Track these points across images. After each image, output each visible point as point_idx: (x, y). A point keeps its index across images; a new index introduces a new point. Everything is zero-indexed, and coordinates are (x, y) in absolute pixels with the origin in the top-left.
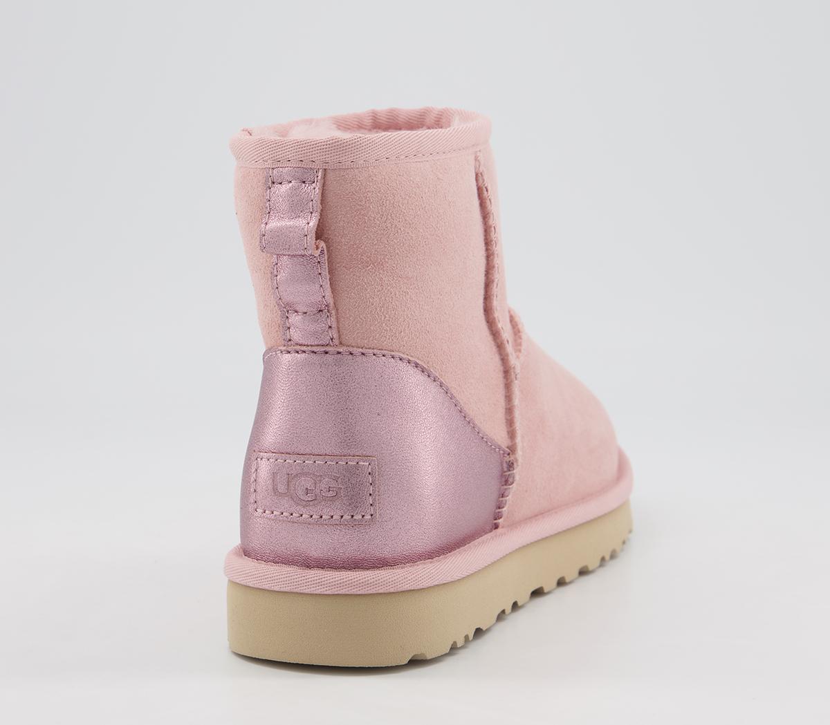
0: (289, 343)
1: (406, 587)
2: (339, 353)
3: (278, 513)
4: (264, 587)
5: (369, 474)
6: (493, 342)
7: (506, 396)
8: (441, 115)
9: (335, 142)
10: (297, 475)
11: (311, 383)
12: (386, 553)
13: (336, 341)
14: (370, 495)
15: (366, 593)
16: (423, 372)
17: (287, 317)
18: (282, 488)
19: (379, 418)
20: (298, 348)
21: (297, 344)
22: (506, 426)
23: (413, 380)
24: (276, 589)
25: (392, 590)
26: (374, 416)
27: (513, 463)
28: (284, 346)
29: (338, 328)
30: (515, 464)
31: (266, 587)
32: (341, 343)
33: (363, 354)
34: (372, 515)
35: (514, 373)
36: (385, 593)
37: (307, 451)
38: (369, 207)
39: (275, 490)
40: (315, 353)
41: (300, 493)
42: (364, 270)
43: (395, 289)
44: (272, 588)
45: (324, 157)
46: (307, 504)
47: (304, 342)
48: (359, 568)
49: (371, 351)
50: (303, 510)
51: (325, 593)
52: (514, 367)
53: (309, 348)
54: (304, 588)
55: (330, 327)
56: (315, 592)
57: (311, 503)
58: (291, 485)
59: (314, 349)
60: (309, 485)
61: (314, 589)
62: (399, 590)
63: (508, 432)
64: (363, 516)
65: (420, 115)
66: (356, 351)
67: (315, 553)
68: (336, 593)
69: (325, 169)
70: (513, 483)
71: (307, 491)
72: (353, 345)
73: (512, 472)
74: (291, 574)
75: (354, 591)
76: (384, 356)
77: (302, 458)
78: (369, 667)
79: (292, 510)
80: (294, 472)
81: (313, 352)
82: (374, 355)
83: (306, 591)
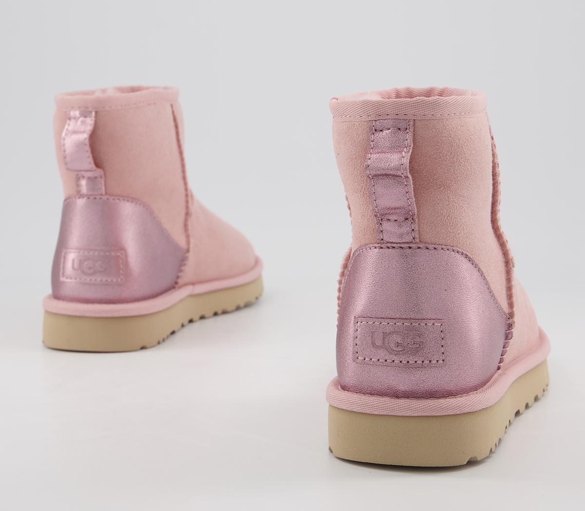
0: (382, 242)
1: (467, 410)
2: (419, 248)
3: (376, 360)
4: (366, 412)
5: (441, 331)
6: (497, 242)
7: (507, 279)
8: (443, 92)
9: (422, 101)
10: (390, 333)
11: (400, 269)
12: (451, 387)
13: (418, 240)
14: (442, 346)
15: (441, 414)
16: (469, 261)
17: (381, 224)
18: (379, 343)
19: (446, 292)
20: (389, 245)
21: (388, 242)
22: (507, 299)
23: (464, 266)
24: (376, 413)
25: (458, 413)
26: (443, 291)
27: (511, 325)
28: (378, 244)
29: (419, 230)
30: (513, 325)
31: (368, 412)
32: (420, 241)
33: (435, 248)
34: (443, 360)
35: (512, 262)
36: (453, 415)
37: (397, 316)
38: (443, 147)
39: (373, 344)
40: (403, 248)
41: (392, 345)
42: (437, 190)
43: (456, 204)
44: (373, 413)
45: (414, 111)
46: (397, 354)
47: (394, 241)
48: (433, 397)
49: (440, 247)
50: (395, 358)
51: (413, 415)
52: (512, 259)
53: (399, 245)
54: (397, 412)
55: (413, 230)
56: (405, 415)
57: (401, 353)
58: (386, 340)
59: (402, 245)
60: (399, 340)
61: (405, 412)
62: (463, 412)
63: (508, 304)
64: (437, 361)
65: (427, 92)
66: (431, 247)
67: (402, 387)
68: (420, 415)
69: (414, 120)
70: (511, 338)
71: (398, 345)
72: (429, 242)
73: (510, 331)
74: (387, 403)
75: (434, 414)
76: (448, 250)
77: (394, 321)
78: (442, 467)
79: (386, 358)
80: (388, 331)
81: (401, 247)
82: (442, 249)
83: (398, 414)
